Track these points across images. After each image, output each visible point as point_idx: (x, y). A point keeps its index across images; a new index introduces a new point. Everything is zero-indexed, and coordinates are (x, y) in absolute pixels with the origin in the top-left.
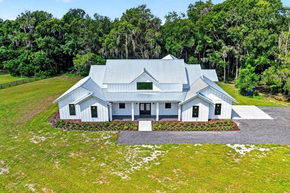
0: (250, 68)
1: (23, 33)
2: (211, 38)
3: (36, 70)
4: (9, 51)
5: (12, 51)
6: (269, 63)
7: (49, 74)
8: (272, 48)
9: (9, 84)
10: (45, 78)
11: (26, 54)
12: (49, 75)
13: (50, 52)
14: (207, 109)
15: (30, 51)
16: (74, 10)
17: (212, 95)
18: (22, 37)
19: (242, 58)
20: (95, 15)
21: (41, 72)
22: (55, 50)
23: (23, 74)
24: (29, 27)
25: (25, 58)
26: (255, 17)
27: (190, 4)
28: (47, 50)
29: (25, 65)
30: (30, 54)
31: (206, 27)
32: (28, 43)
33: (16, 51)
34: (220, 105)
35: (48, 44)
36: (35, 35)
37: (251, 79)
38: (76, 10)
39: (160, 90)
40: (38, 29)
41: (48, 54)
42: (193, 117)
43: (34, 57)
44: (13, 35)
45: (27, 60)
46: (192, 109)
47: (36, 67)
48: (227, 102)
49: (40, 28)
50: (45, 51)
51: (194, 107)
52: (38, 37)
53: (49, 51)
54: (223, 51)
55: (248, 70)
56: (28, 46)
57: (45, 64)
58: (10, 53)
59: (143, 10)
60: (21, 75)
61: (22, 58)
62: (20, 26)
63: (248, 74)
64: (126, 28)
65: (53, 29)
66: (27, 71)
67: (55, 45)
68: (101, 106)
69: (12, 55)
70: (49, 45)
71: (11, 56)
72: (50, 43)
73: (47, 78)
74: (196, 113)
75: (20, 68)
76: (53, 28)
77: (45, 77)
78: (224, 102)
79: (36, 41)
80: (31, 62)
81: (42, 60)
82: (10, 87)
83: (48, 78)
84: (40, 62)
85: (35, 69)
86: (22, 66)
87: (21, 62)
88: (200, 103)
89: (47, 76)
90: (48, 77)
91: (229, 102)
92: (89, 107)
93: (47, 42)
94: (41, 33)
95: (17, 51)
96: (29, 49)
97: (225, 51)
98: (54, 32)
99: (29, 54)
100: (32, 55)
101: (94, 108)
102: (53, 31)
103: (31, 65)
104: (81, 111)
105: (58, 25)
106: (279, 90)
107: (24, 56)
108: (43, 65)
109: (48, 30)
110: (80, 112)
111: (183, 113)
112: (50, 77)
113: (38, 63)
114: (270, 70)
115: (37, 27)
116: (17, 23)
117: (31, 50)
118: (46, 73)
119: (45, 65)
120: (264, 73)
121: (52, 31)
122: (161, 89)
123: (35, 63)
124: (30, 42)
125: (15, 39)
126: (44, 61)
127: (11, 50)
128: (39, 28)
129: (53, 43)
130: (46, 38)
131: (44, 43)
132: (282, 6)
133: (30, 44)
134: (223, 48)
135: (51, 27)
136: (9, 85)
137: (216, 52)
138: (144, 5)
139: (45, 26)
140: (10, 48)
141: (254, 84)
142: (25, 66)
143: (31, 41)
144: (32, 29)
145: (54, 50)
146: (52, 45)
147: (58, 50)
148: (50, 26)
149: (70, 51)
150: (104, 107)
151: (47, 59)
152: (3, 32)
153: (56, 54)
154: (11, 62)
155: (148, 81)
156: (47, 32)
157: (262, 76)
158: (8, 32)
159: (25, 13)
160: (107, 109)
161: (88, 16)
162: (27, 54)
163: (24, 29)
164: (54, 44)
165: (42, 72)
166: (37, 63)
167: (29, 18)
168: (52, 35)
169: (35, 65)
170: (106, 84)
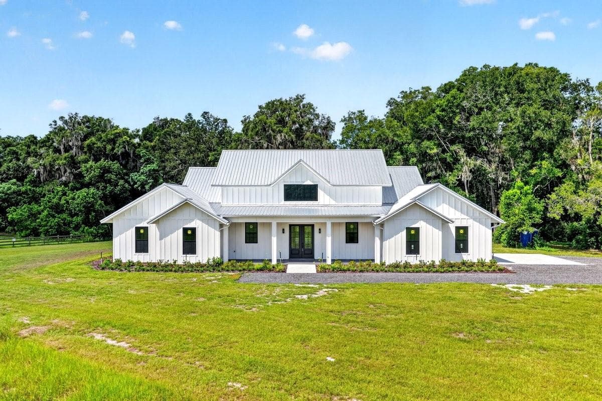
0: (522, 188)
1: (58, 154)
2: (435, 144)
3: (74, 225)
4: (23, 189)
5: (30, 190)
6: (560, 174)
7: (101, 233)
8: (562, 142)
9: (14, 242)
10: (91, 241)
11: (57, 193)
12: (99, 236)
13: (108, 189)
14: (438, 234)
15: (67, 188)
16: (164, 120)
17: (446, 206)
18: (54, 161)
19: (503, 179)
20: (205, 114)
21: (84, 228)
22: (119, 187)
23: (47, 233)
24: (71, 144)
25: (55, 200)
26: (519, 87)
27: (391, 99)
28: (101, 185)
29: (54, 215)
30: (67, 194)
31: (424, 123)
32: (65, 171)
33: (38, 190)
34: (466, 229)
35: (106, 175)
36: (82, 157)
37: (526, 207)
38: (169, 119)
39: (333, 202)
40: (89, 146)
41: (104, 193)
42: (407, 254)
43: (73, 199)
44: (38, 157)
45: (58, 205)
46: (404, 234)
47: (75, 219)
48: (480, 222)
49: (94, 144)
50: (98, 188)
51: (409, 230)
52: (86, 161)
53: (106, 187)
54: (462, 167)
55: (519, 192)
56: (64, 178)
57: (94, 211)
58: (26, 192)
59: (298, 104)
60: (42, 235)
61: (48, 201)
62: (53, 142)
63: (519, 199)
64: (264, 130)
65: (118, 147)
66: (56, 225)
67: (119, 176)
68: (205, 226)
69: (29, 198)
70: (108, 176)
71: (27, 198)
72: (111, 172)
73: (95, 241)
74: (413, 244)
75: (42, 220)
76: (120, 145)
77: (91, 237)
78: (474, 222)
79: (83, 167)
80: (67, 209)
81: (89, 203)
82: (13, 247)
83: (97, 241)
84: (84, 207)
85: (71, 223)
86: (47, 216)
87: (45, 208)
88: (422, 222)
89: (95, 236)
90: (97, 239)
91: (485, 222)
92: (178, 229)
93: (104, 170)
94: (94, 155)
95: (41, 189)
96: (66, 184)
97: (465, 168)
98: (120, 152)
99: (64, 194)
100: (71, 195)
101: (189, 232)
102: (119, 150)
103: (64, 216)
104: (161, 239)
105: (130, 139)
106: (590, 242)
107: (53, 198)
108: (91, 214)
109: (109, 147)
110: (158, 242)
111: (386, 243)
112: (102, 239)
113: (80, 211)
114: (565, 189)
115: (88, 142)
116: (48, 138)
117: (68, 186)
118: (94, 231)
119: (93, 214)
120: (553, 196)
121: (117, 149)
122: (335, 200)
123: (75, 210)
124: (69, 171)
125: (40, 165)
126: (93, 205)
127: (29, 187)
128: (91, 144)
129: (116, 172)
130: (103, 162)
131: (97, 172)
132: (571, 80)
133: (68, 174)
134: (462, 162)
135: (115, 143)
136: (12, 243)
137: (448, 175)
138: (301, 96)
139: (104, 141)
140: (28, 184)
141: (534, 217)
142: (54, 217)
143: (71, 170)
144: (76, 146)
145: (116, 185)
146: (113, 177)
147: (125, 187)
148: (113, 141)
149: (149, 183)
150: (212, 230)
151: (100, 202)
152: (19, 153)
153: (120, 194)
154: (24, 209)
155: (309, 183)
156: (107, 152)
157: (550, 201)
158: (28, 154)
159: (67, 118)
160: (218, 234)
161: (191, 118)
162: (60, 193)
163: (62, 147)
164: (116, 175)
165: (86, 228)
166: (77, 209)
167: (74, 126)
168: (114, 158)
169: (72, 216)
170: (218, 186)
